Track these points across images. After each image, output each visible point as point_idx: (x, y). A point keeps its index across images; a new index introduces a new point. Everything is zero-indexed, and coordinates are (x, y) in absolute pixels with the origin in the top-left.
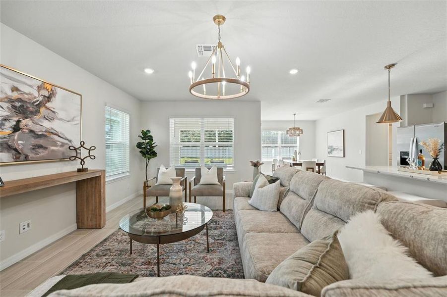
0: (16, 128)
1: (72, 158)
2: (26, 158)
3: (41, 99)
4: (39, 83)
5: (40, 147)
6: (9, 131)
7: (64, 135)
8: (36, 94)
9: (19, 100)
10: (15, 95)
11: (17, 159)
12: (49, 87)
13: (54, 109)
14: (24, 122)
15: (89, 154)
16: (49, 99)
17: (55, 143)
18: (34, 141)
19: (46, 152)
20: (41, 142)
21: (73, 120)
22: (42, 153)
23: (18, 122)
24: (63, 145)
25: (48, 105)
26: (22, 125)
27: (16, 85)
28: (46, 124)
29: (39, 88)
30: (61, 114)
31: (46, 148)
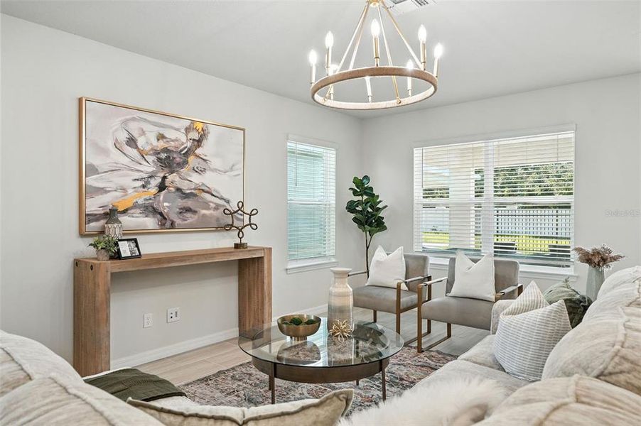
0: (162, 187)
1: (228, 227)
2: (173, 225)
3: (189, 144)
4: (187, 123)
5: (188, 210)
6: (154, 190)
7: (218, 193)
8: (183, 139)
9: (166, 150)
10: (161, 145)
11: (162, 225)
12: (200, 126)
13: (205, 156)
14: (170, 178)
15: (250, 222)
16: (199, 142)
17: (206, 205)
18: (181, 203)
19: (196, 217)
20: (189, 203)
21: (232, 169)
22: (191, 219)
23: (164, 178)
24: (217, 207)
25: (198, 151)
26: (167, 182)
27: (162, 131)
28: (196, 179)
29: (188, 130)
30: (215, 163)
31: (195, 212)
